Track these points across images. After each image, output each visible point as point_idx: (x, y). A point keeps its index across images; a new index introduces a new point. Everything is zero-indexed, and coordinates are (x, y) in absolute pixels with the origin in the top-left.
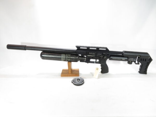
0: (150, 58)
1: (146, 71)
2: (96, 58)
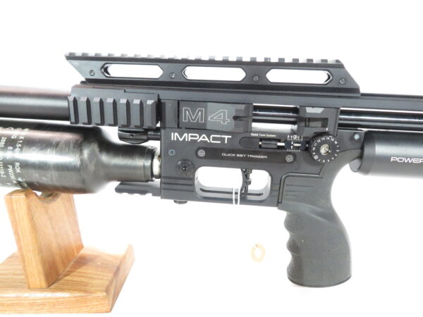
2: (241, 156)
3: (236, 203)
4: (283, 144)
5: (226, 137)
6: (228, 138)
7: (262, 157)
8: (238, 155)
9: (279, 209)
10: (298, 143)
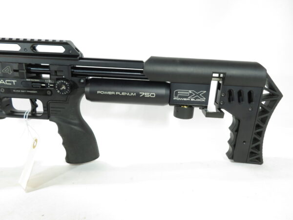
0: (273, 88)
1: (259, 148)
2: (23, 91)
3: (26, 118)
4: (44, 85)
5: (14, 81)
6: (15, 82)
7: (34, 92)
8: (22, 91)
9: (50, 120)
10: (51, 84)
